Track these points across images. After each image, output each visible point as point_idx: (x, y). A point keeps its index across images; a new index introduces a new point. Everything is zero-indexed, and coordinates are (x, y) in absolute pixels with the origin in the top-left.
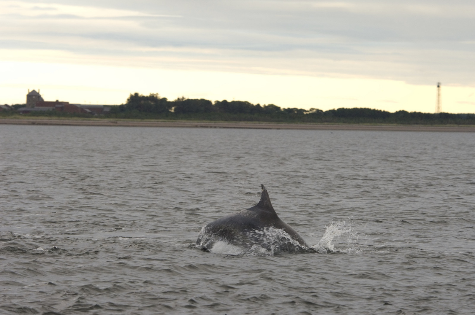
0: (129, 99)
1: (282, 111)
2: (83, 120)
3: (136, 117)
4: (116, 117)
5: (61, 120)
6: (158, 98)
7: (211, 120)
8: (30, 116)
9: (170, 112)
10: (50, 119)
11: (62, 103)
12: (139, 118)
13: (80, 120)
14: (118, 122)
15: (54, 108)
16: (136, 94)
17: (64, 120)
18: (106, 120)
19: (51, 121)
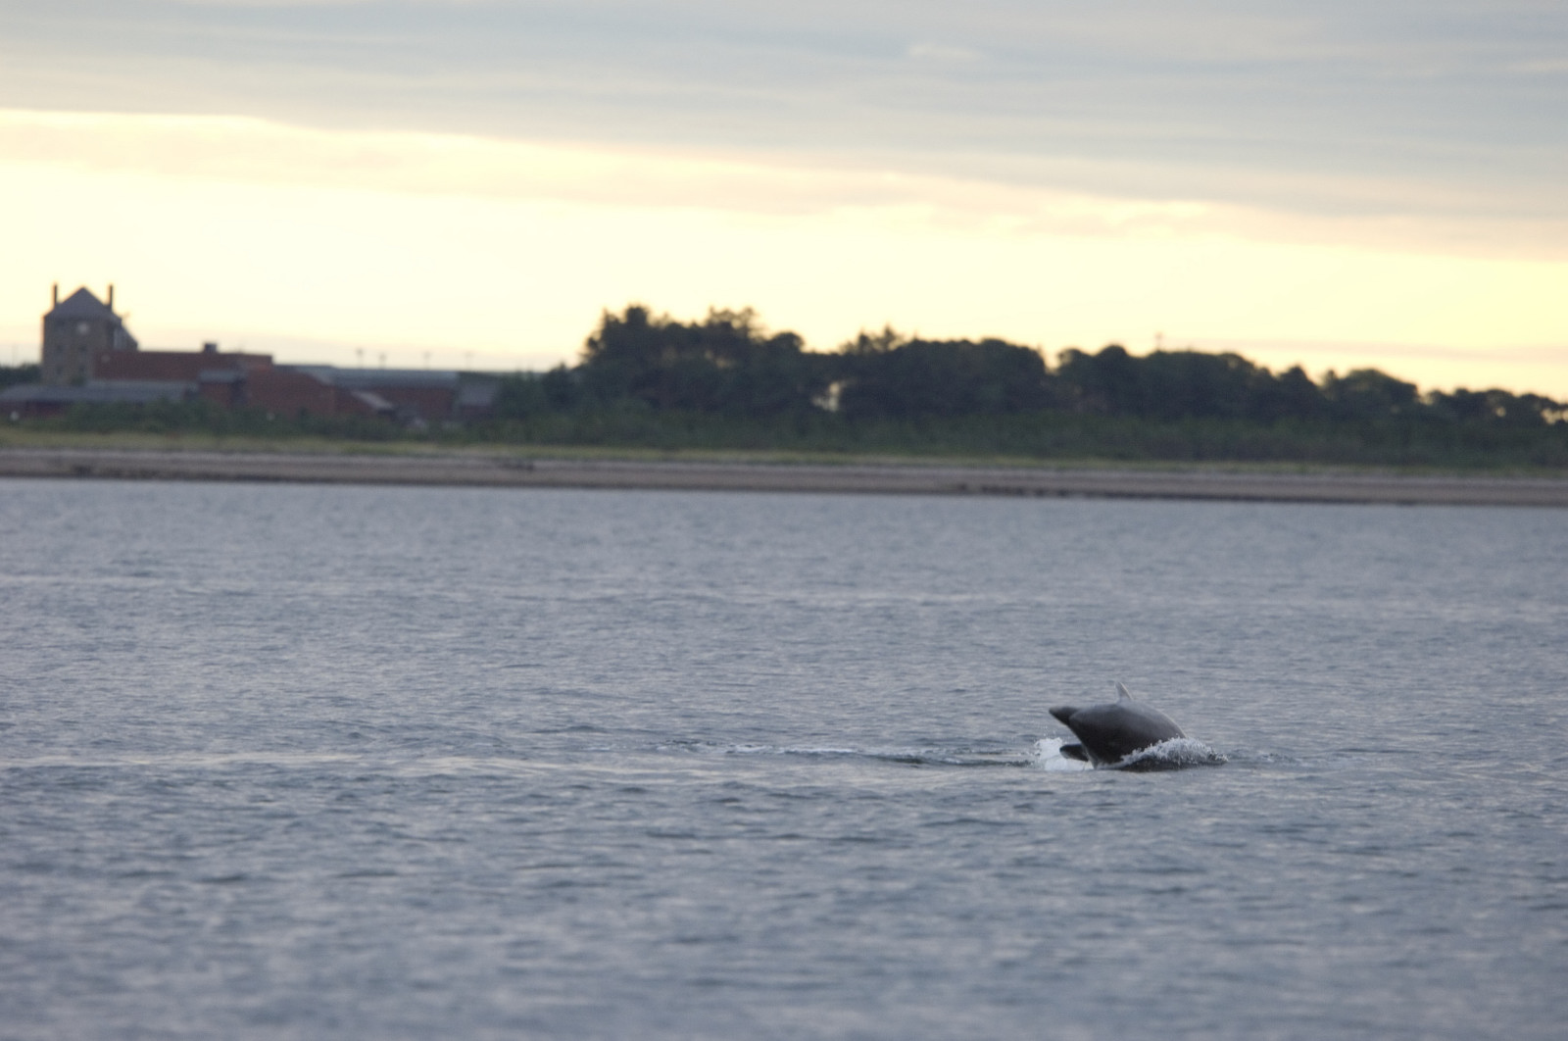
0: (597, 337)
1: (1422, 407)
2: (352, 453)
3: (635, 438)
4: (529, 439)
5: (231, 452)
6: (753, 334)
7: (1041, 452)
8: (65, 428)
9: (821, 411)
10: (170, 450)
11: (235, 360)
12: (651, 445)
13: (332, 454)
14: (538, 464)
15: (194, 387)
16: (636, 315)
17: (245, 452)
18: (474, 456)
19: (176, 456)
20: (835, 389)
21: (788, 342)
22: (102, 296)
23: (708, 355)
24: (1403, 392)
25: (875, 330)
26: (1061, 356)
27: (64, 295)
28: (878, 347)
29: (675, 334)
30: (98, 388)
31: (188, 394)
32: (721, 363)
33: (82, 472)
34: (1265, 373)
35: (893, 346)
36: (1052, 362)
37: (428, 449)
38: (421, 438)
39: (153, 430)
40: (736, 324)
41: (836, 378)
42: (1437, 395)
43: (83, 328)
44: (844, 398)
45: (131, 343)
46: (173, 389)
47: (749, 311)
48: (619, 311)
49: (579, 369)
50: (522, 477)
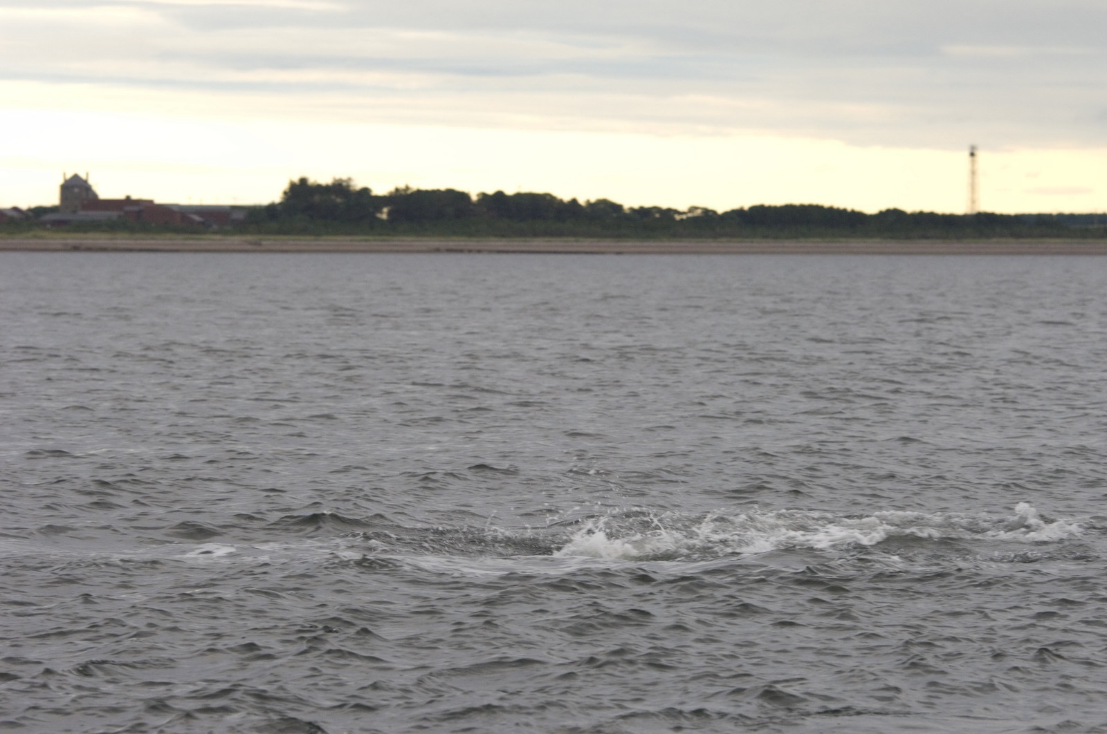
0: (288, 191)
1: (625, 214)
2: (187, 239)
3: (304, 231)
4: (260, 232)
5: (137, 239)
6: (352, 188)
8: (69, 231)
9: (381, 220)
10: (112, 239)
11: (138, 202)
12: (310, 234)
13: (178, 240)
14: (264, 243)
15: (122, 214)
16: (303, 181)
17: (143, 239)
18: (236, 240)
19: (114, 242)
20: (385, 210)
21: (366, 191)
22: (83, 176)
23: (333, 197)
24: (618, 208)
25: (402, 186)
26: (478, 195)
27: (69, 176)
28: (403, 193)
29: (319, 189)
30: (83, 215)
31: (120, 217)
32: (339, 200)
33: (76, 249)
34: (561, 202)
35: (409, 192)
36: (474, 198)
37: (218, 237)
38: (215, 233)
39: (104, 231)
40: (344, 184)
41: (386, 205)
42: (632, 210)
43: (76, 190)
44: (389, 214)
45: (95, 196)
46: (114, 215)
47: (350, 179)
48: (296, 179)
49: (281, 204)
50: (257, 249)
